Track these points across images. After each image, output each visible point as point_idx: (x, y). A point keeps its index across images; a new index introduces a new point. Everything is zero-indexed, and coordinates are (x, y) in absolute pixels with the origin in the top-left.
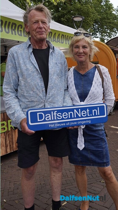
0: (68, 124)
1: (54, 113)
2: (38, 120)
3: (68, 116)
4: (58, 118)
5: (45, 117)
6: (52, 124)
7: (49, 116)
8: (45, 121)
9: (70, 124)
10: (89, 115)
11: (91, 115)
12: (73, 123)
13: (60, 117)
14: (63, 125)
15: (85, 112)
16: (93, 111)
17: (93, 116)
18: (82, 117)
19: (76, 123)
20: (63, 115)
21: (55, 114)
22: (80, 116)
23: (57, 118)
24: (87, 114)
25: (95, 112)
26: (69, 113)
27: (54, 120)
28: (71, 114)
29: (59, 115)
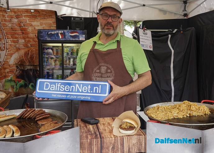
0: (69, 96)
1: (58, 84)
2: (45, 89)
3: (70, 89)
4: (61, 89)
5: (50, 87)
6: (55, 94)
7: (53, 86)
8: (49, 90)
9: (70, 97)
10: (90, 92)
11: (92, 92)
12: (73, 97)
13: (63, 89)
14: (63, 96)
15: (86, 88)
16: (95, 88)
17: (93, 93)
18: (82, 92)
19: (76, 97)
20: (66, 88)
21: (59, 86)
22: (81, 91)
23: (59, 89)
24: (88, 90)
25: (96, 89)
26: (71, 87)
27: (57, 91)
28: (73, 88)
29: (62, 87)
